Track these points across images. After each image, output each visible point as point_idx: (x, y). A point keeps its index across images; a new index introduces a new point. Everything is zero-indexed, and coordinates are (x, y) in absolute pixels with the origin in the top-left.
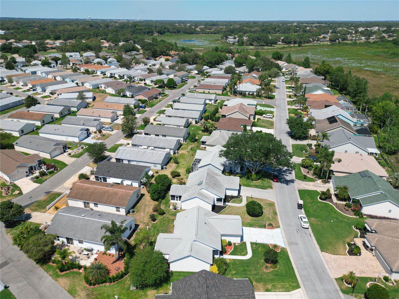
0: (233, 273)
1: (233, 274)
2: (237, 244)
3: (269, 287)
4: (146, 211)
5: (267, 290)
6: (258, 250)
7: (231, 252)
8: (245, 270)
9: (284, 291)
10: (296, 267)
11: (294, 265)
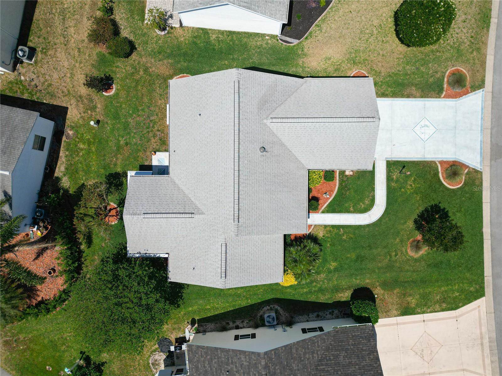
0: (332, 268)
1: (330, 272)
2: (347, 173)
3: (413, 301)
4: (72, 44)
5: (406, 311)
6: (404, 188)
7: (329, 201)
8: (360, 259)
9: (443, 310)
10: (491, 235)
11: (487, 230)
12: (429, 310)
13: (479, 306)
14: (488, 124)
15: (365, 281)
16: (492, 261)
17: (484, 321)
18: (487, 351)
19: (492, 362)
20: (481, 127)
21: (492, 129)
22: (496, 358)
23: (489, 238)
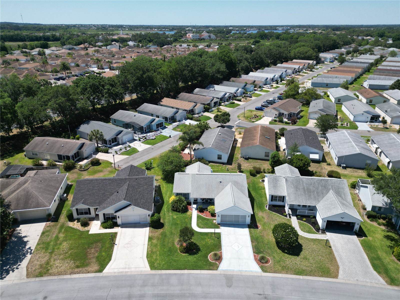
7: (202, 215)
9: (147, 251)
10: (183, 274)
11: (186, 272)
12: (149, 247)
13: (146, 267)
14: (244, 274)
15: (166, 227)
16: (169, 274)
17: (137, 270)
18: (121, 270)
19: (115, 272)
20: (242, 270)
21: (241, 275)
22: (116, 274)
23: (182, 273)
